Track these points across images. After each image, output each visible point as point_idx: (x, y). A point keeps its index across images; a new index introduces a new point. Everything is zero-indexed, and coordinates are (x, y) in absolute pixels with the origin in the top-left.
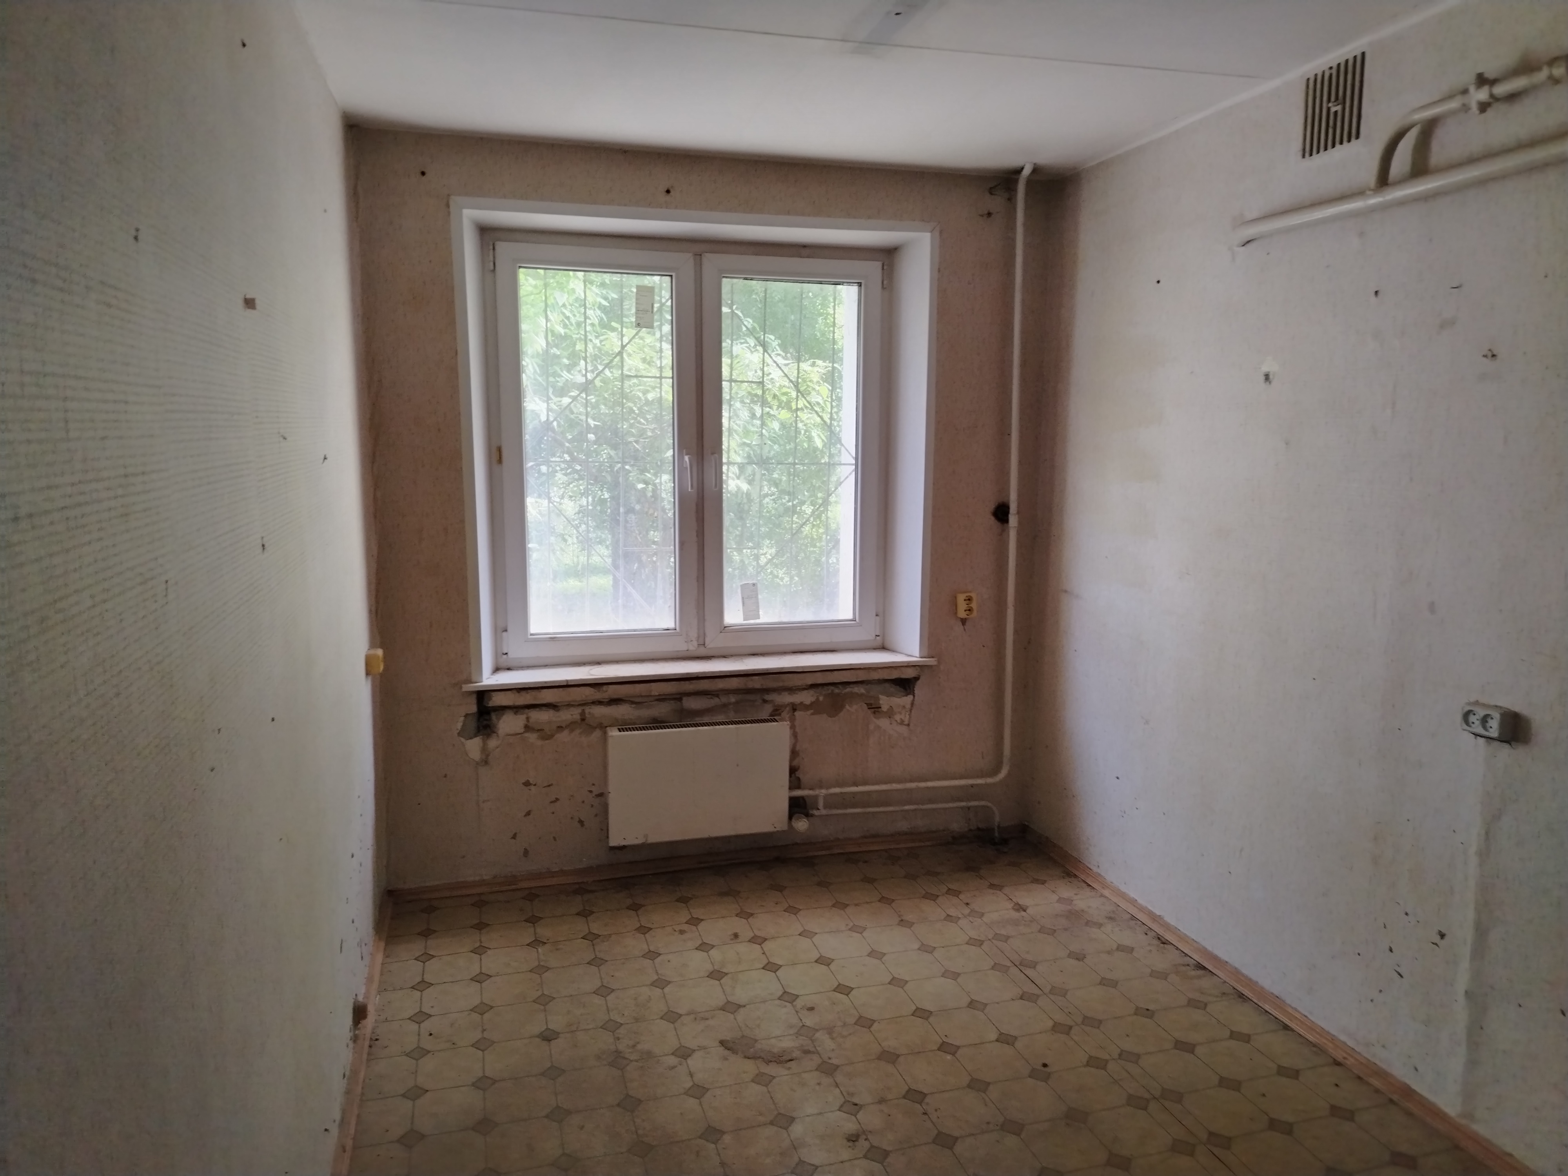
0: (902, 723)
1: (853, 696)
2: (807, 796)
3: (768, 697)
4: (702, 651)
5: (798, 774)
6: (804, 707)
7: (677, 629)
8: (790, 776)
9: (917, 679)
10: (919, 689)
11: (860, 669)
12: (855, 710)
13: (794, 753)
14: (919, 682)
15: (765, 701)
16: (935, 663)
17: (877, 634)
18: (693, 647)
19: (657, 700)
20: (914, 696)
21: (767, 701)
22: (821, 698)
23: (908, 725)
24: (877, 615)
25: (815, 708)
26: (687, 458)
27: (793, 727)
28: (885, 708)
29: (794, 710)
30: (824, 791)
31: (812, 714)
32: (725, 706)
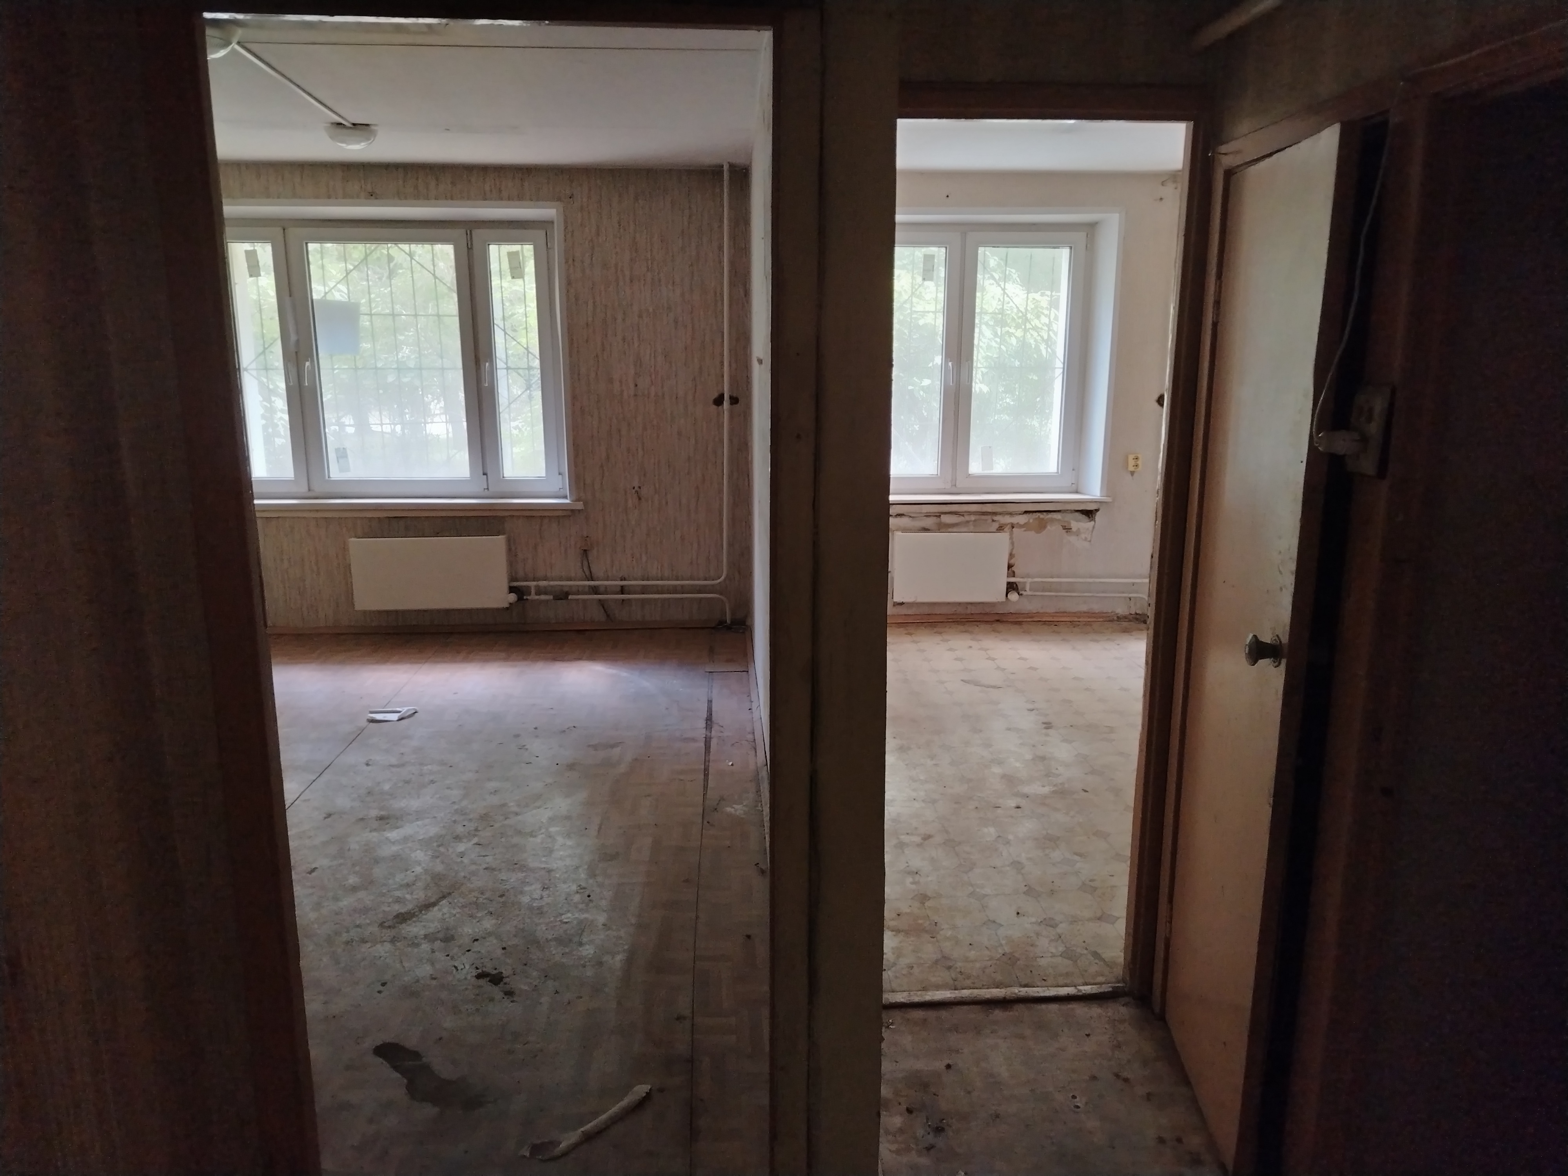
0: (1086, 539)
1: (1052, 520)
2: (1019, 582)
3: (995, 518)
4: (954, 490)
5: (1013, 569)
6: (1020, 526)
7: (939, 474)
8: (1008, 570)
9: (1097, 510)
10: (1098, 516)
11: (1058, 502)
12: (1054, 529)
13: (1011, 556)
14: (1098, 513)
15: (993, 521)
16: (1111, 501)
17: (1073, 483)
18: (948, 486)
19: (927, 516)
20: (1095, 522)
21: (995, 521)
22: (1031, 521)
23: (1090, 541)
24: (1073, 470)
25: (1026, 526)
26: (950, 364)
27: (1011, 538)
28: (1074, 529)
29: (1013, 527)
30: (1030, 580)
31: (1025, 531)
32: (968, 522)
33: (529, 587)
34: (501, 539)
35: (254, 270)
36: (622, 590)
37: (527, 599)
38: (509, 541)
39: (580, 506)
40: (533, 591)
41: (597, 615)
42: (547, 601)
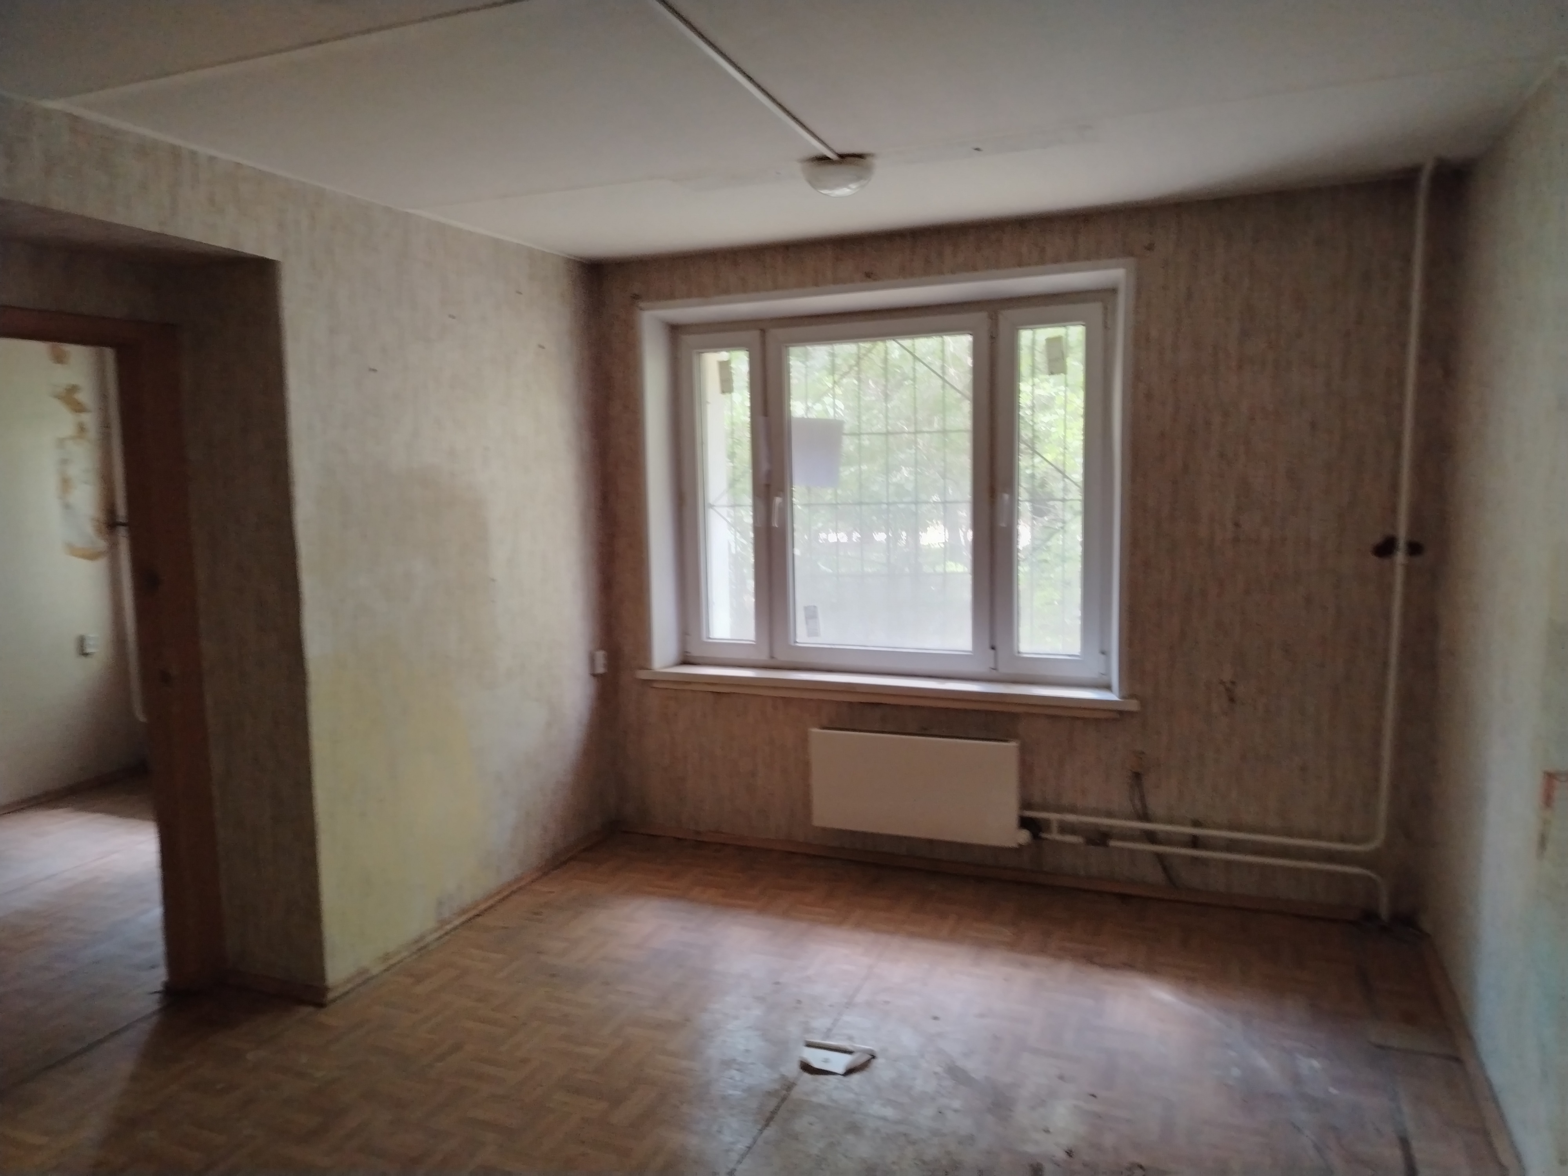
33: (1047, 822)
34: (1013, 745)
35: (727, 386)
36: (1195, 842)
37: (1046, 839)
38: (1024, 751)
39: (1133, 705)
40: (1055, 827)
41: (1155, 875)
42: (1072, 845)
